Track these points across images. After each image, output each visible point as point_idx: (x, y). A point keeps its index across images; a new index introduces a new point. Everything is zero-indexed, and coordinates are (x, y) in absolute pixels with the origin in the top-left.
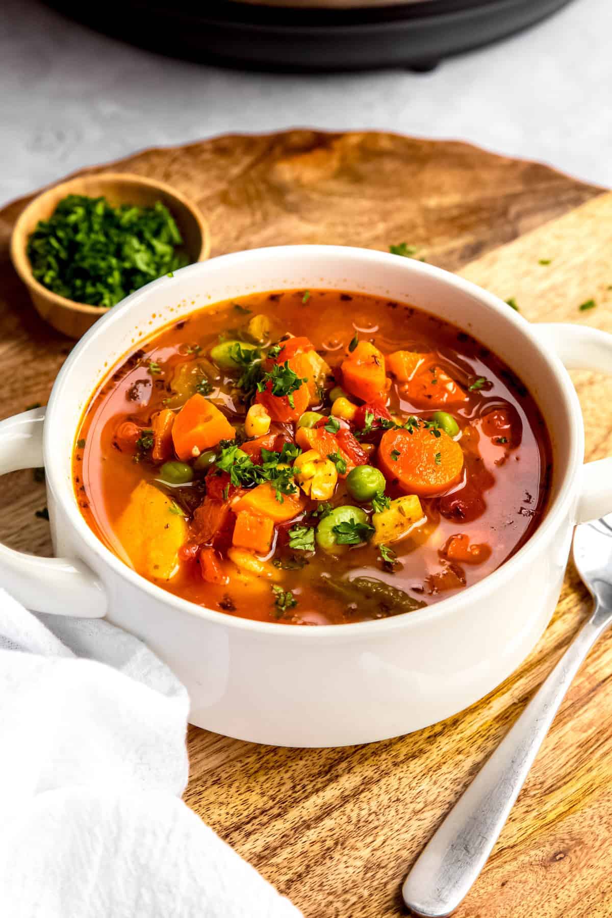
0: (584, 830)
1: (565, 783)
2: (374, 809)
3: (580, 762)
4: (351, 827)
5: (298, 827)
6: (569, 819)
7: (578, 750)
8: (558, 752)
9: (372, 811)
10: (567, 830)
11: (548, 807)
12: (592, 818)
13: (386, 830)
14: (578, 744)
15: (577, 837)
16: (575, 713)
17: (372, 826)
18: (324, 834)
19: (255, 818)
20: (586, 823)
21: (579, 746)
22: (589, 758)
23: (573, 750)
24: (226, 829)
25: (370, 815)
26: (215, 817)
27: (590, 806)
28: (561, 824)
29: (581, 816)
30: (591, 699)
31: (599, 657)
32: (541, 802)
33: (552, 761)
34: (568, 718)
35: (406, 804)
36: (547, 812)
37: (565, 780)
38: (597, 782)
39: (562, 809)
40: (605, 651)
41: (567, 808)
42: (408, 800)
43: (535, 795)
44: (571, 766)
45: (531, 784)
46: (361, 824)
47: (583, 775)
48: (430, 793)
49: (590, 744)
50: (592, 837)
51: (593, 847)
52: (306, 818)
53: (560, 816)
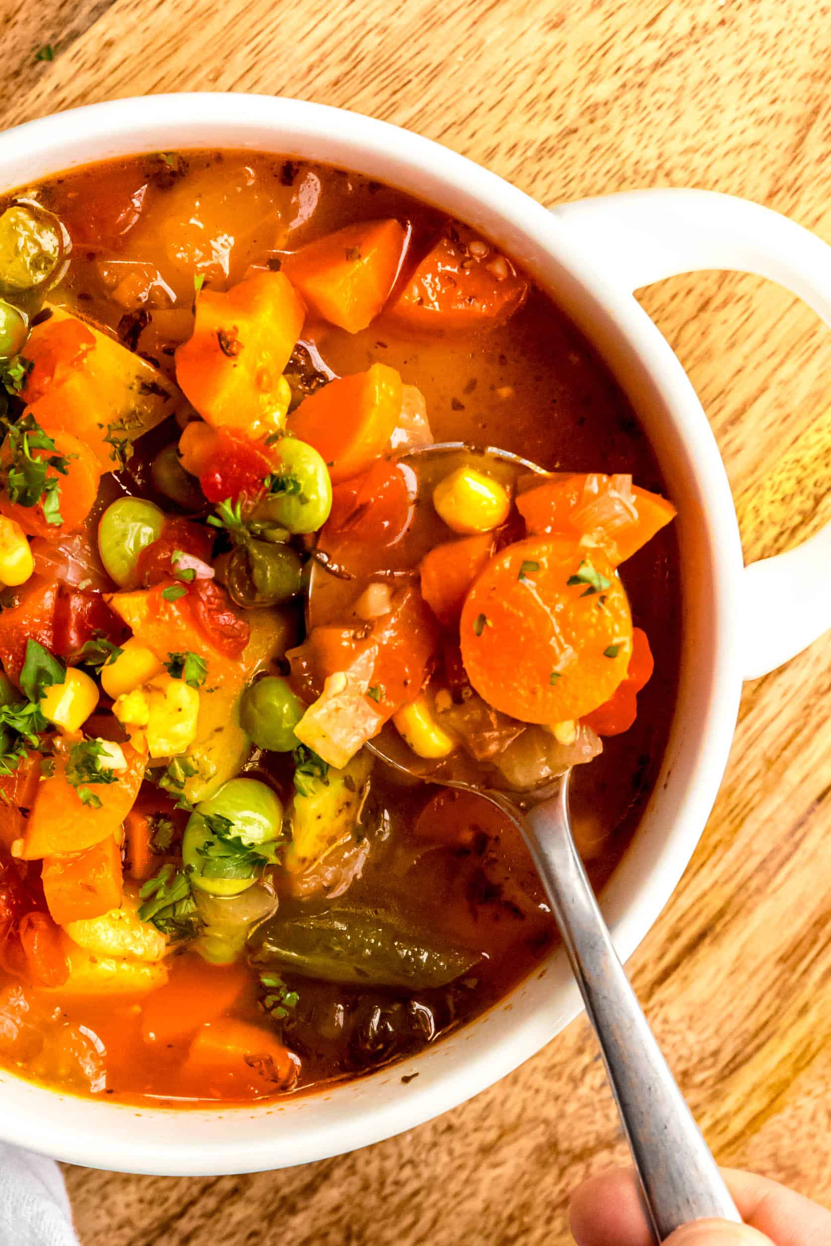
0: (801, 1145)
1: (759, 1048)
2: (408, 1154)
3: (785, 993)
4: (372, 1200)
5: (274, 1214)
6: (773, 1125)
7: (776, 972)
8: (742, 978)
9: (404, 1160)
10: (769, 1149)
11: (729, 1104)
12: (813, 1118)
13: (435, 1196)
14: (779, 954)
15: (789, 1162)
16: (768, 882)
17: (408, 1189)
18: (322, 1222)
19: (192, 1203)
20: (805, 1129)
21: (783, 959)
22: (800, 984)
23: (771, 971)
24: (145, 1233)
25: (402, 1167)
26: (122, 1212)
27: (809, 1093)
28: (755, 1139)
29: (792, 1117)
30: (797, 846)
31: (808, 740)
32: (716, 1096)
33: (731, 1001)
34: (756, 899)
35: (466, 1135)
36: (727, 1117)
37: (757, 1042)
38: (819, 1038)
39: (756, 1106)
40: (818, 726)
41: (765, 1101)
42: (471, 1125)
43: (703, 1083)
44: (769, 1007)
45: (695, 1059)
46: (388, 1189)
47: (793, 1024)
48: (508, 1105)
49: (800, 951)
50: (816, 1159)
51: (818, 1180)
52: (286, 1191)
53: (754, 1123)
